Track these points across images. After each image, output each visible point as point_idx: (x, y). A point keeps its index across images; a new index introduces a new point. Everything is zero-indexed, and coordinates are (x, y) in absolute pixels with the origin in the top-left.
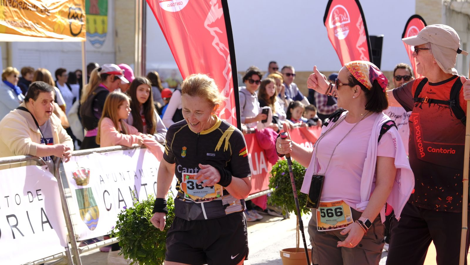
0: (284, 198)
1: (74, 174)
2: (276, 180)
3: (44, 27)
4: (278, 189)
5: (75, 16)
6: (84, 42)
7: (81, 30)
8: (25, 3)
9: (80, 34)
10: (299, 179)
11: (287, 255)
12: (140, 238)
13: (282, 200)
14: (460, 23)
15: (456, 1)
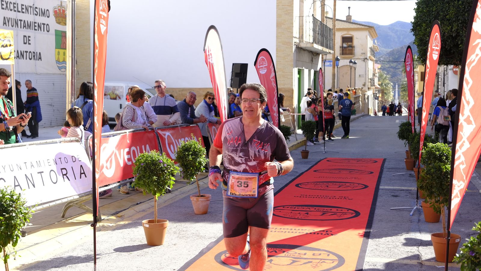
0: (144, 182)
2: (138, 169)
4: (139, 176)
6: (13, 65)
7: (10, 56)
10: (155, 168)
11: (147, 226)
13: (142, 184)
14: (306, 57)
15: (302, 42)
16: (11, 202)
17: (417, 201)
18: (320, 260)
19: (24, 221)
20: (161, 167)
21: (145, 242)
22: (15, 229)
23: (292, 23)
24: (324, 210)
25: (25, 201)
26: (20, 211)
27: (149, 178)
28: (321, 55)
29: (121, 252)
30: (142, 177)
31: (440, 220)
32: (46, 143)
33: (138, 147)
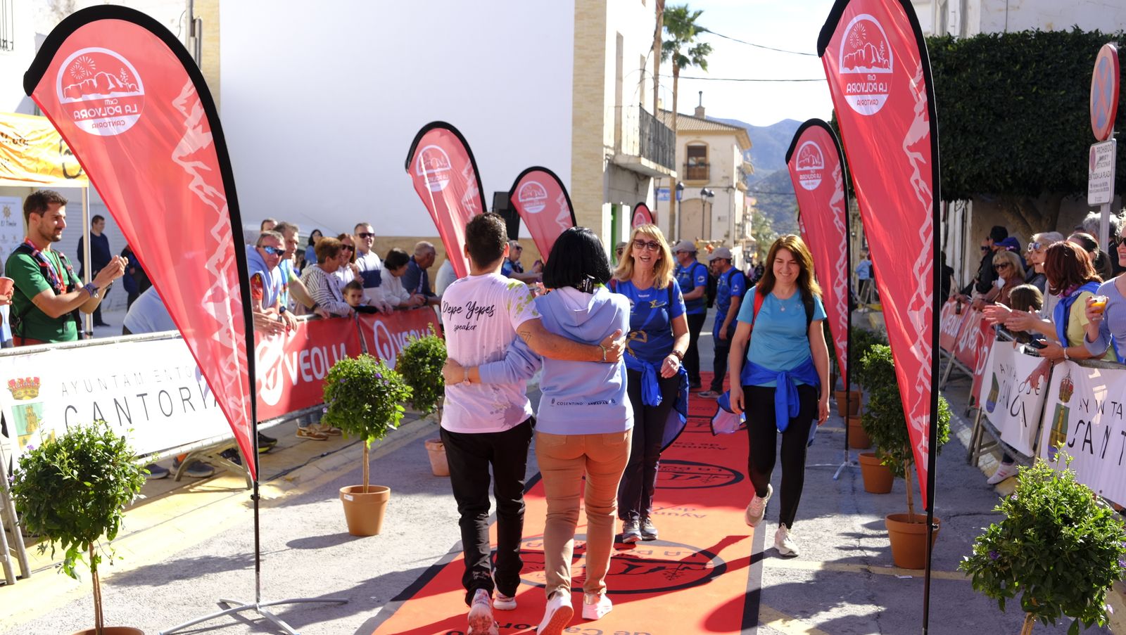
0: (345, 415)
1: (12, 383)
2: (334, 390)
4: (335, 403)
6: (86, 188)
7: (80, 170)
9: (79, 177)
10: (367, 389)
11: (350, 498)
12: (50, 498)
13: (342, 419)
14: (627, 182)
15: (621, 153)
16: (106, 454)
17: (847, 454)
18: (679, 564)
19: (131, 490)
20: (377, 386)
21: (344, 529)
22: (113, 507)
23: (602, 119)
24: (677, 470)
25: (133, 452)
26: (123, 471)
27: (355, 408)
28: (652, 180)
29: (299, 547)
30: (342, 404)
31: (892, 490)
32: (152, 339)
33: (325, 348)
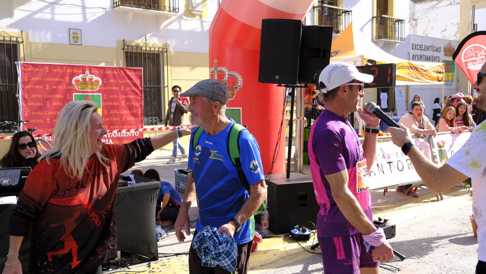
1: (438, 143)
3: (425, 78)
5: (440, 73)
6: (444, 84)
7: (443, 79)
8: (417, 68)
9: (442, 81)
